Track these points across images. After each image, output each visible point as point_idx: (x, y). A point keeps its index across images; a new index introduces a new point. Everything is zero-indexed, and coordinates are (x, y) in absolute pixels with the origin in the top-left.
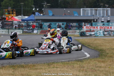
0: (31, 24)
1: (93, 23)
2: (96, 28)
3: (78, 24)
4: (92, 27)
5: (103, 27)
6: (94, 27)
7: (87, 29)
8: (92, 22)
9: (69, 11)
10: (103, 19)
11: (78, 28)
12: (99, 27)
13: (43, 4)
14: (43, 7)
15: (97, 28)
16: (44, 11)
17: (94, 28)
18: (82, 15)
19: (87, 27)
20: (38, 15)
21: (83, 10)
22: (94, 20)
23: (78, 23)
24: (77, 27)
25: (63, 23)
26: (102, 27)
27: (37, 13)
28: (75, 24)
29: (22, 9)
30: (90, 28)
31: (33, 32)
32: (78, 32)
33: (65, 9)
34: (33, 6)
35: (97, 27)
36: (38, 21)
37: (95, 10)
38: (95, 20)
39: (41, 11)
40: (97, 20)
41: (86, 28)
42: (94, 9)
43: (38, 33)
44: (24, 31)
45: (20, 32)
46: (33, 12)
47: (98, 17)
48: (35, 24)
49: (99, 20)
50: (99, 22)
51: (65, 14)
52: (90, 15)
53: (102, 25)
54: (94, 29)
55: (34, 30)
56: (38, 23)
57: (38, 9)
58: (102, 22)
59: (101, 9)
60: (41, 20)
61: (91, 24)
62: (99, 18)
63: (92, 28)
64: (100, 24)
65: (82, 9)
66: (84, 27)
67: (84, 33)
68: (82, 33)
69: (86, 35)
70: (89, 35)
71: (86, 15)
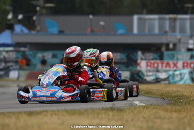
0: (2, 57)
1: (166, 53)
2: (172, 65)
3: (127, 56)
4: (162, 63)
5: (191, 64)
6: (168, 65)
7: (149, 68)
8: (163, 49)
9: (102, 23)
10: (191, 41)
11: (127, 67)
12: (180, 64)
13: (34, 3)
14: (35, 12)
15: (175, 65)
16: (36, 23)
17: (166, 66)
18: (135, 31)
19: (149, 64)
20: (22, 31)
21: (139, 19)
22: (167, 45)
23: (126, 54)
24: (123, 63)
26: (189, 62)
27: (18, 28)
28: (117, 56)
30: (156, 65)
31: (8, 76)
32: (126, 78)
33: (91, 17)
34: (8, 8)
35: (175, 62)
36: (22, 49)
37: (170, 19)
38: (171, 46)
39: (29, 24)
40: (175, 45)
41: (147, 66)
42: (167, 16)
43: (21, 79)
46: (8, 23)
47: (179, 37)
49: (181, 45)
50: (180, 50)
51: (92, 31)
52: (156, 31)
53: (189, 57)
54: (168, 68)
55: (11, 70)
56: (21, 53)
57: (20, 17)
58: (189, 50)
59: (187, 16)
60: (28, 46)
61: (159, 56)
62: (180, 40)
63: (162, 66)
64: (183, 56)
65: (136, 17)
66: (140, 63)
67: (141, 74)
68: (136, 76)
69: (146, 80)
70: (154, 80)
71: (147, 32)
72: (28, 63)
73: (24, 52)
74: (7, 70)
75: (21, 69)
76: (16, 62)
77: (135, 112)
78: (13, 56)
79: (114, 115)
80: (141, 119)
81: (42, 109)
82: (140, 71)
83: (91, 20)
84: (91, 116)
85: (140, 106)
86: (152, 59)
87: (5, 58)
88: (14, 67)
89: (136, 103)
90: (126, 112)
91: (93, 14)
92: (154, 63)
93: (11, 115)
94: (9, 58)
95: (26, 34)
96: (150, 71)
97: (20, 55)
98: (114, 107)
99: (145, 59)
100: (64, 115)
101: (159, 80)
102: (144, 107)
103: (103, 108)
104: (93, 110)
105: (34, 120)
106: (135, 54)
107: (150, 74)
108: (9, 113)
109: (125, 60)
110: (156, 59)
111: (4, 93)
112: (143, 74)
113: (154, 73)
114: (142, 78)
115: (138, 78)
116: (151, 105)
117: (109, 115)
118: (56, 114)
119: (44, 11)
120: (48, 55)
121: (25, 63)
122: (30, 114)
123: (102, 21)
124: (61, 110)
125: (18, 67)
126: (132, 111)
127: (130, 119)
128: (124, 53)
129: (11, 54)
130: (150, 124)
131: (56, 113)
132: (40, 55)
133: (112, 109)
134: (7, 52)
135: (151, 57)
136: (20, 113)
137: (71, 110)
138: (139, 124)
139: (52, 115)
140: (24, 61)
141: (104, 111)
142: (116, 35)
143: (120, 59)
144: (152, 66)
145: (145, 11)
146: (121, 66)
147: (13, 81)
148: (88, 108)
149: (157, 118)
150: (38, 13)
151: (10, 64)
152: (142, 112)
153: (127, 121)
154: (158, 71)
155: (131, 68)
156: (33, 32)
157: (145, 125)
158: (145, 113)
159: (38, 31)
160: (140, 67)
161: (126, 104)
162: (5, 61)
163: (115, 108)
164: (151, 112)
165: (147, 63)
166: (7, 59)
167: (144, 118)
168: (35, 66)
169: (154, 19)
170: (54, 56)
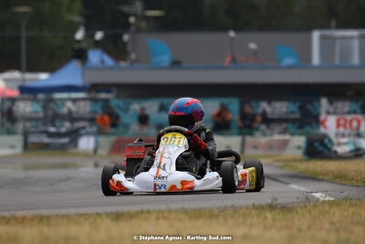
0: (64, 111)
7: (342, 129)
9: (253, 46)
11: (300, 127)
13: (126, 9)
14: (127, 26)
16: (129, 48)
18: (316, 60)
19: (342, 122)
20: (102, 62)
21: (322, 38)
23: (298, 104)
24: (294, 121)
25: (226, 101)
27: (95, 56)
28: (281, 108)
29: (24, 34)
30: (355, 124)
31: (76, 145)
32: (299, 148)
33: (232, 34)
34: (77, 18)
36: (103, 95)
39: (116, 48)
41: (338, 125)
43: (100, 152)
44: (33, 139)
45: (13, 147)
46: (77, 46)
48: (88, 109)
51: (234, 60)
52: (356, 60)
55: (82, 135)
56: (101, 104)
57: (99, 35)
60: (114, 90)
61: (361, 107)
65: (316, 35)
66: (325, 120)
67: (326, 141)
68: (317, 144)
69: (336, 152)
70: (350, 152)
71: (337, 61)
72: (114, 121)
73: (106, 101)
74: (74, 135)
75: (100, 132)
76: (92, 120)
77: (315, 212)
78: (85, 108)
79: (274, 219)
80: (327, 226)
81: (139, 208)
82: (325, 136)
83: (232, 39)
84: (230, 222)
85: (324, 202)
86: (349, 113)
87: (70, 112)
88: (89, 130)
89: (317, 195)
90: (297, 212)
91: (237, 29)
92: (351, 121)
93: (82, 219)
94: (77, 112)
95: (110, 68)
96: (343, 136)
97: (98, 108)
98: (274, 203)
99: (335, 113)
100: (180, 220)
101: (362, 152)
102: (331, 204)
103: (253, 205)
104: (235, 209)
105: (124, 228)
106: (315, 103)
107: (345, 140)
108: (77, 215)
109: (297, 116)
110: (355, 112)
111: (69, 179)
112: (330, 141)
113: (352, 139)
114: (329, 150)
115: (321, 148)
116: (346, 199)
117: (266, 218)
118: (165, 218)
119: (143, 24)
120: (151, 107)
121: (109, 121)
122: (118, 217)
123: (252, 41)
124: (176, 210)
125: (94, 129)
126: (310, 212)
127: (304, 227)
128: (295, 101)
129: (82, 104)
130: (343, 235)
131: (166, 215)
132: (136, 107)
133: (271, 207)
134: (74, 100)
135: (347, 109)
136: (98, 214)
137: (194, 210)
138: (322, 235)
139: (158, 218)
140: (107, 118)
141: (257, 212)
142: (278, 67)
143: (287, 113)
144: (348, 125)
145: (333, 23)
146: (290, 126)
147: (86, 155)
148: (226, 207)
149: (358, 223)
150: (133, 28)
151: (80, 124)
152: (328, 213)
153: (300, 230)
154: (359, 135)
155: (308, 129)
156: (123, 64)
157: (333, 237)
158: (334, 215)
159: (133, 62)
160: (325, 127)
161: (298, 198)
162: (71, 118)
163: (276, 205)
164: (346, 213)
165: (338, 121)
166: (75, 116)
167: (332, 223)
168: (127, 127)
169: (352, 38)
170: (163, 108)
